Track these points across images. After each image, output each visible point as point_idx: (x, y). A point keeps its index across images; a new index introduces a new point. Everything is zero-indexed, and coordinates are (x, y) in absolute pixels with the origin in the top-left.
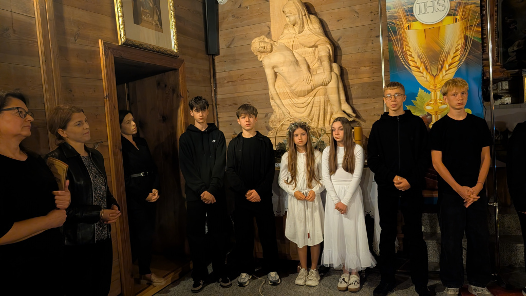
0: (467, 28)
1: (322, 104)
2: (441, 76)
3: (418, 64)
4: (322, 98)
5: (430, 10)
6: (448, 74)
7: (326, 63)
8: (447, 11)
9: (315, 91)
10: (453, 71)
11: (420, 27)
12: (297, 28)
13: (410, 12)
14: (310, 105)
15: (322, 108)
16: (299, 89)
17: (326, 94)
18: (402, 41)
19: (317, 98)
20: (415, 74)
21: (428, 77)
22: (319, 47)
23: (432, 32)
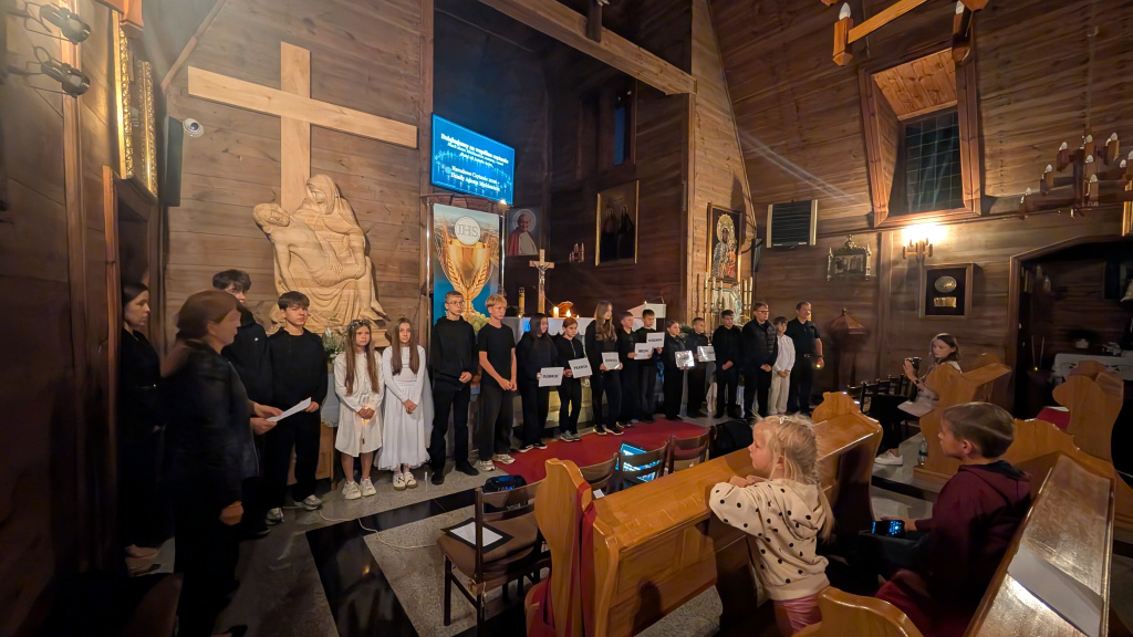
0: (491, 255)
1: (352, 298)
2: (472, 289)
3: (457, 276)
4: (352, 292)
5: (467, 233)
6: (477, 290)
7: (360, 255)
8: (478, 238)
9: (343, 284)
10: (481, 286)
11: (459, 245)
12: (323, 208)
13: (452, 230)
14: (337, 298)
15: (351, 303)
16: (325, 277)
17: (356, 288)
18: (445, 253)
19: (346, 292)
20: (454, 284)
21: (463, 288)
22: (352, 236)
23: (468, 251)
